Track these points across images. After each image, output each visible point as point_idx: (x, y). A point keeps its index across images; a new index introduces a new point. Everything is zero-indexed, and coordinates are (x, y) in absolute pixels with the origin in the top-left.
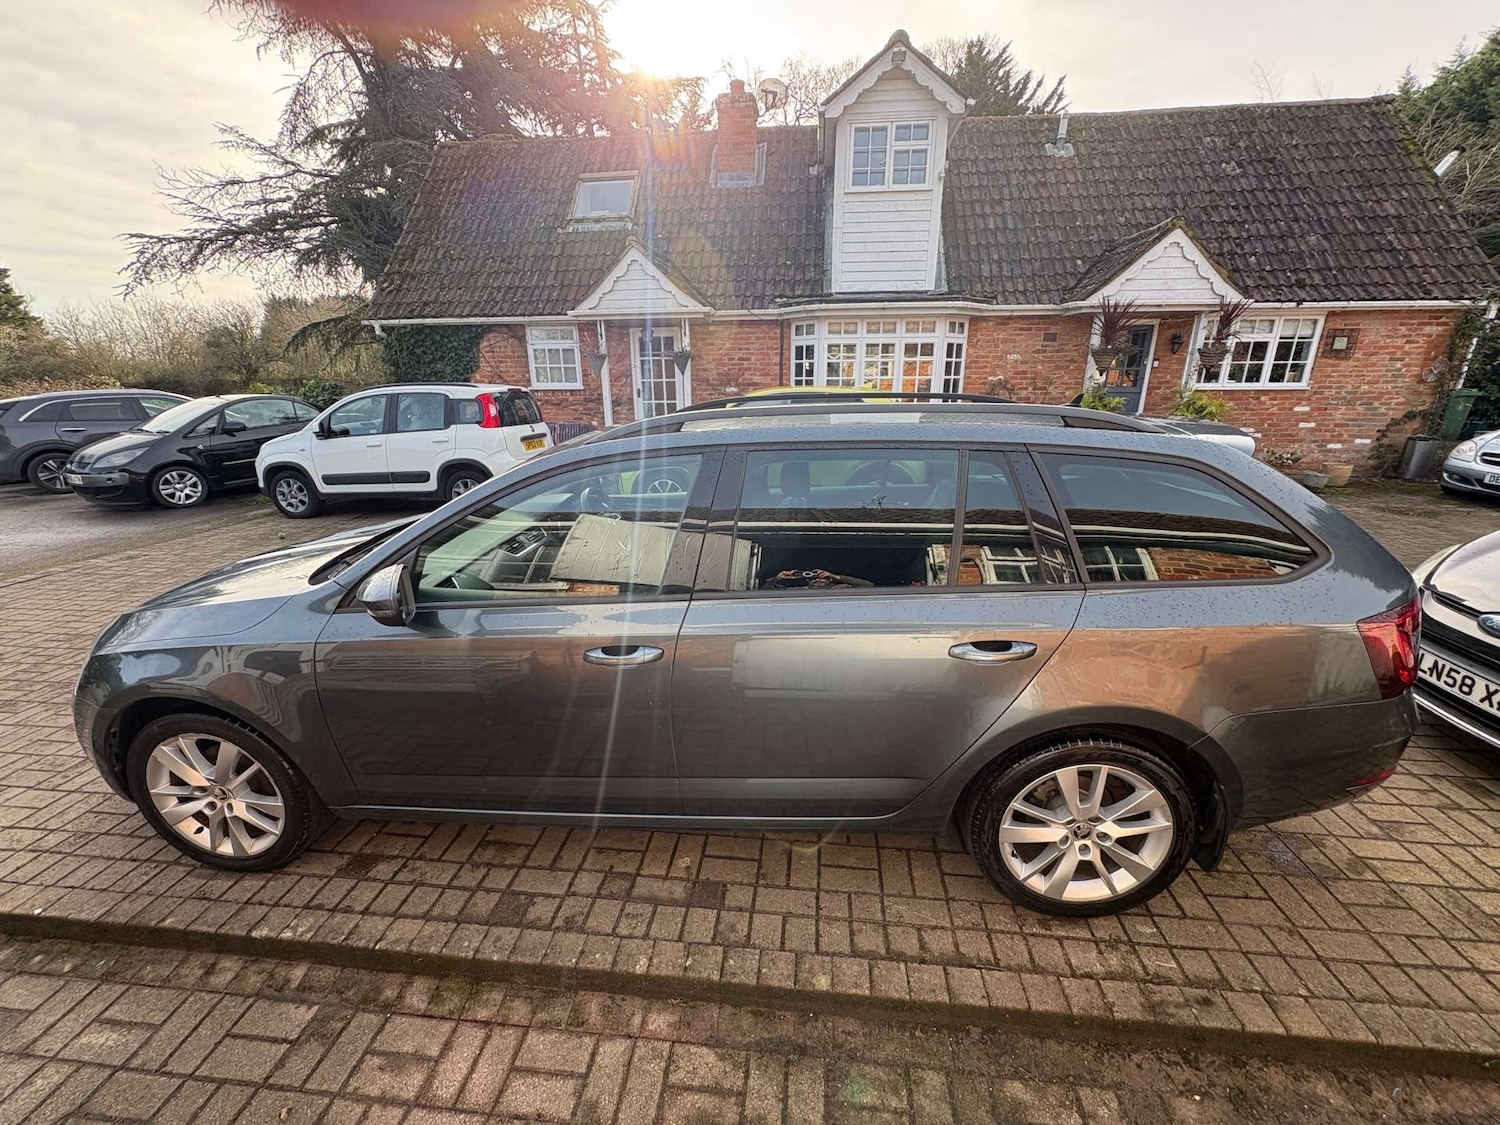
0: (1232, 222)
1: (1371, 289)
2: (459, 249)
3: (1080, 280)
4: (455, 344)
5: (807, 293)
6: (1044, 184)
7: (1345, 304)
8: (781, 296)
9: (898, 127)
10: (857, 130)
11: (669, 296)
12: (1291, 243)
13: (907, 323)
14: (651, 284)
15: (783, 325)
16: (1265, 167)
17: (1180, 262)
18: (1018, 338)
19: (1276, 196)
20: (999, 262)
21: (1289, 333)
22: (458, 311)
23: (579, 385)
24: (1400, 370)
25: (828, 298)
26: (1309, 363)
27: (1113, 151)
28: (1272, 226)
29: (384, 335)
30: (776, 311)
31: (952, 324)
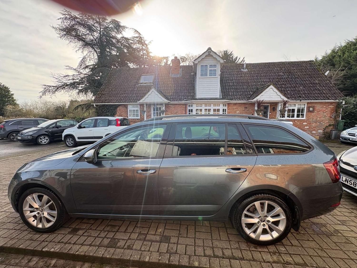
0: (283, 84)
1: (316, 98)
2: (115, 89)
3: (251, 96)
4: (112, 109)
5: (191, 98)
6: (242, 77)
7: (311, 101)
8: (185, 99)
9: (210, 65)
10: (201, 66)
11: (160, 98)
12: (296, 88)
13: (214, 105)
14: (156, 96)
15: (186, 105)
16: (289, 74)
17: (273, 92)
18: (239, 108)
19: (292, 79)
20: (233, 92)
21: (299, 107)
22: (113, 102)
23: (139, 118)
24: (326, 115)
25: (196, 99)
26: (305, 113)
27: (256, 70)
28: (292, 85)
29: (96, 107)
30: (184, 102)
31: (224, 105)
